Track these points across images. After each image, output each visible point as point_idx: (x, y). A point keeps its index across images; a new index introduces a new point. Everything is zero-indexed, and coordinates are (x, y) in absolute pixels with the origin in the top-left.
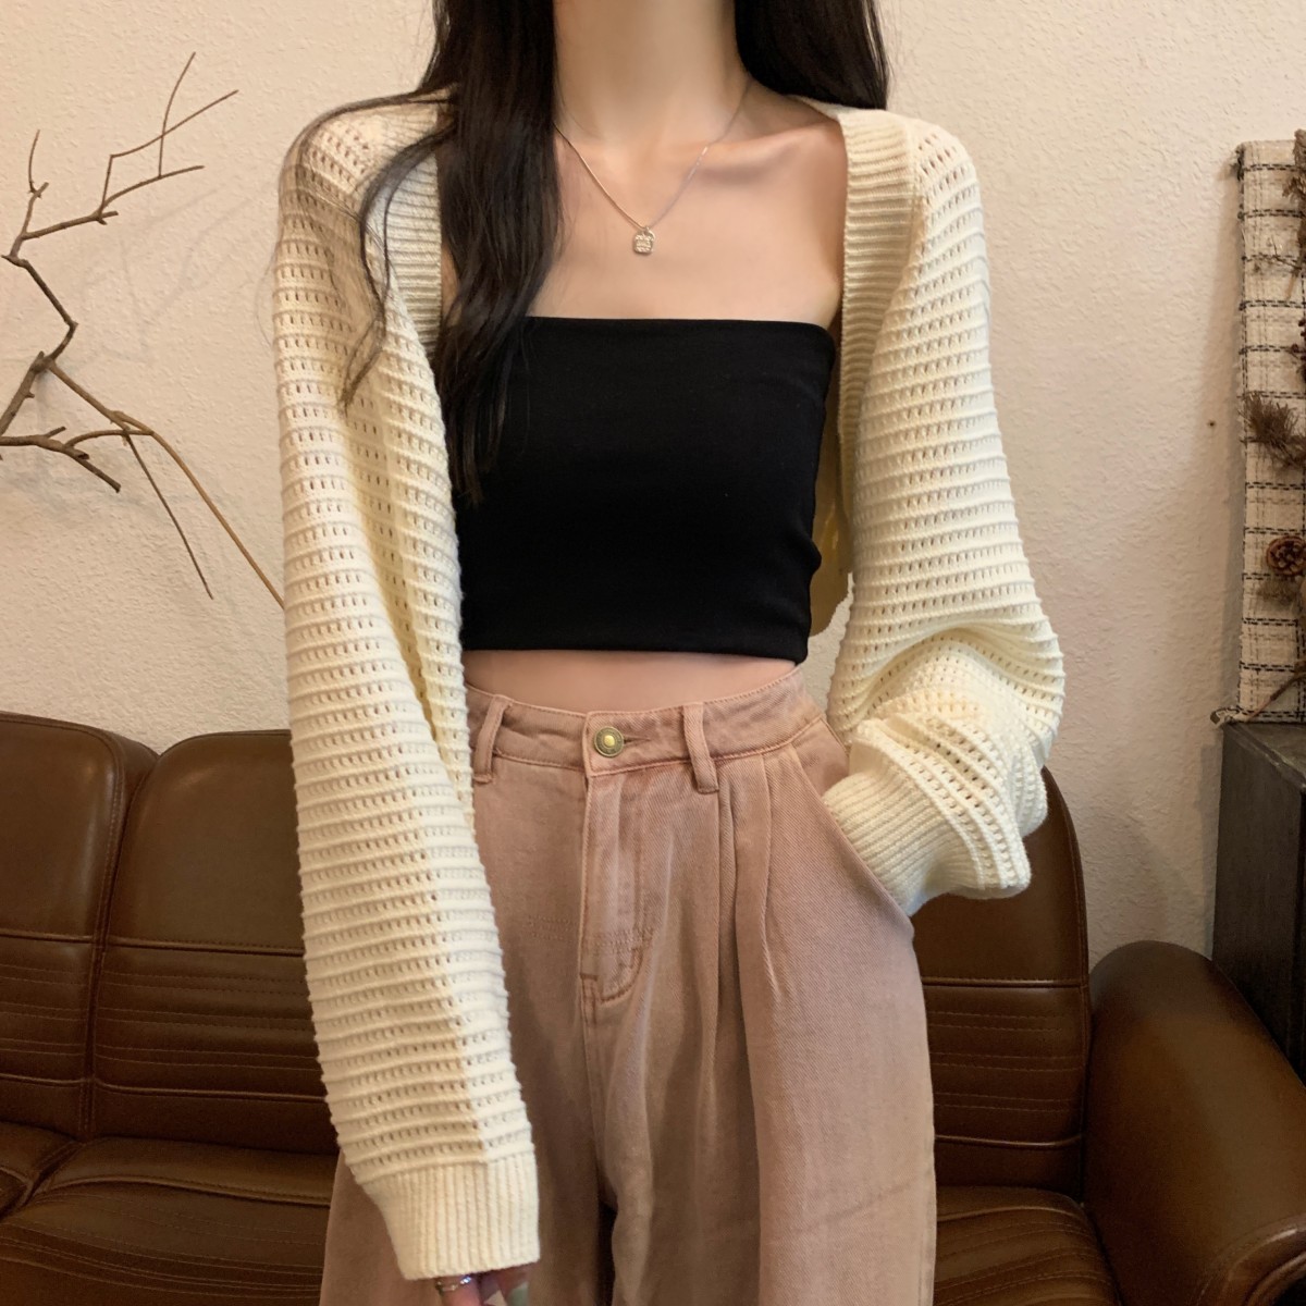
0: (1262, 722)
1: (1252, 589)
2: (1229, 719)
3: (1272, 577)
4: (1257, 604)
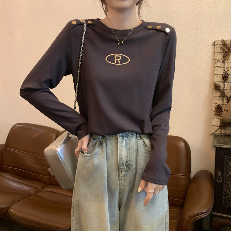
4: (214, 116)
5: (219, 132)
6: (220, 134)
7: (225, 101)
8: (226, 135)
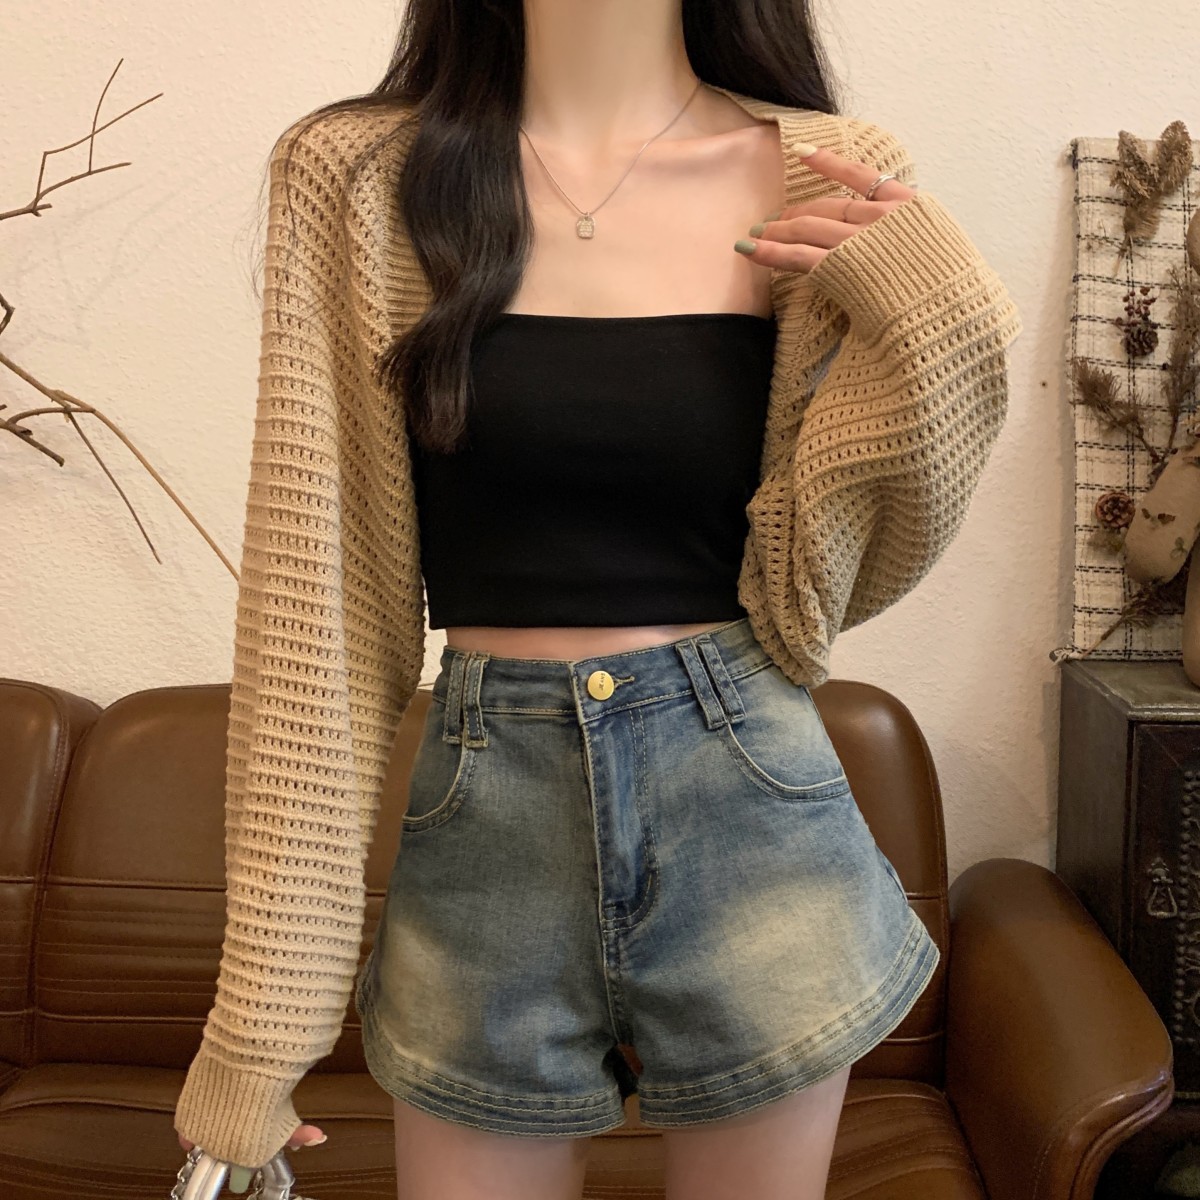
0: (1094, 660)
1: (1084, 540)
2: (1065, 657)
3: (1101, 528)
4: (1088, 553)
5: (1116, 643)
6: (1125, 651)
7: (1142, 472)
8: (1155, 657)
